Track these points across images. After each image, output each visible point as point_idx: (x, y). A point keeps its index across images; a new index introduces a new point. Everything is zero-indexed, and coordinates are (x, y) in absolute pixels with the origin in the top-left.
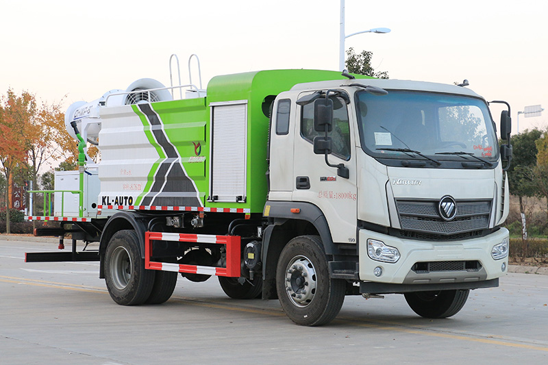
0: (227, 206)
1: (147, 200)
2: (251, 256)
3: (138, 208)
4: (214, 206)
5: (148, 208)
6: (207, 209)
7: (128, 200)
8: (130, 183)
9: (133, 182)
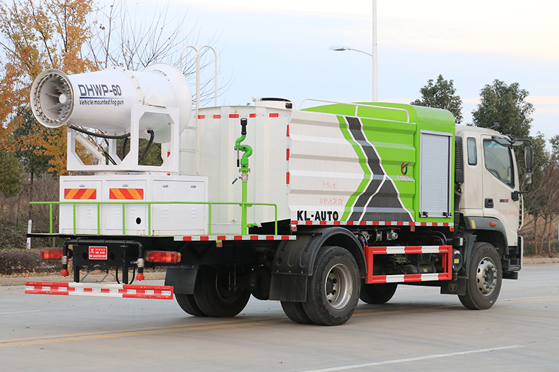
0: (435, 221)
1: (355, 215)
2: (457, 261)
3: (345, 223)
4: (424, 221)
5: (357, 223)
6: (418, 224)
7: (332, 215)
8: (328, 197)
9: (333, 197)
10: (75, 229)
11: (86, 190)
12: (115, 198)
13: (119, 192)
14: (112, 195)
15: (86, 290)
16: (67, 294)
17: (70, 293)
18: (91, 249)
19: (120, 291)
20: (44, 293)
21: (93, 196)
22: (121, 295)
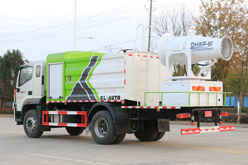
10: (199, 104)
11: (201, 87)
12: (211, 91)
13: (213, 89)
14: (210, 90)
15: (206, 130)
16: (200, 133)
17: (201, 132)
18: (206, 112)
19: (218, 129)
20: (190, 133)
21: (203, 90)
22: (219, 130)
